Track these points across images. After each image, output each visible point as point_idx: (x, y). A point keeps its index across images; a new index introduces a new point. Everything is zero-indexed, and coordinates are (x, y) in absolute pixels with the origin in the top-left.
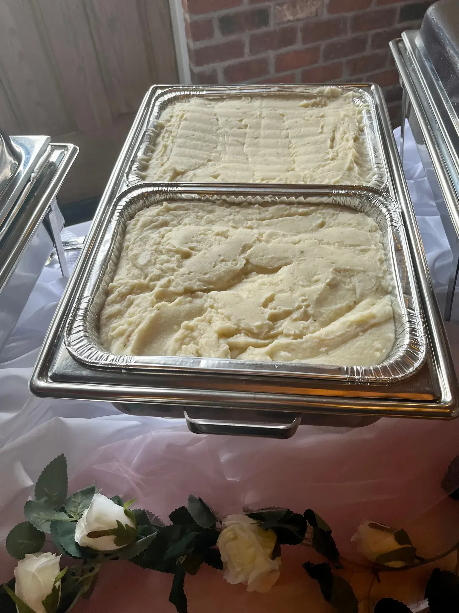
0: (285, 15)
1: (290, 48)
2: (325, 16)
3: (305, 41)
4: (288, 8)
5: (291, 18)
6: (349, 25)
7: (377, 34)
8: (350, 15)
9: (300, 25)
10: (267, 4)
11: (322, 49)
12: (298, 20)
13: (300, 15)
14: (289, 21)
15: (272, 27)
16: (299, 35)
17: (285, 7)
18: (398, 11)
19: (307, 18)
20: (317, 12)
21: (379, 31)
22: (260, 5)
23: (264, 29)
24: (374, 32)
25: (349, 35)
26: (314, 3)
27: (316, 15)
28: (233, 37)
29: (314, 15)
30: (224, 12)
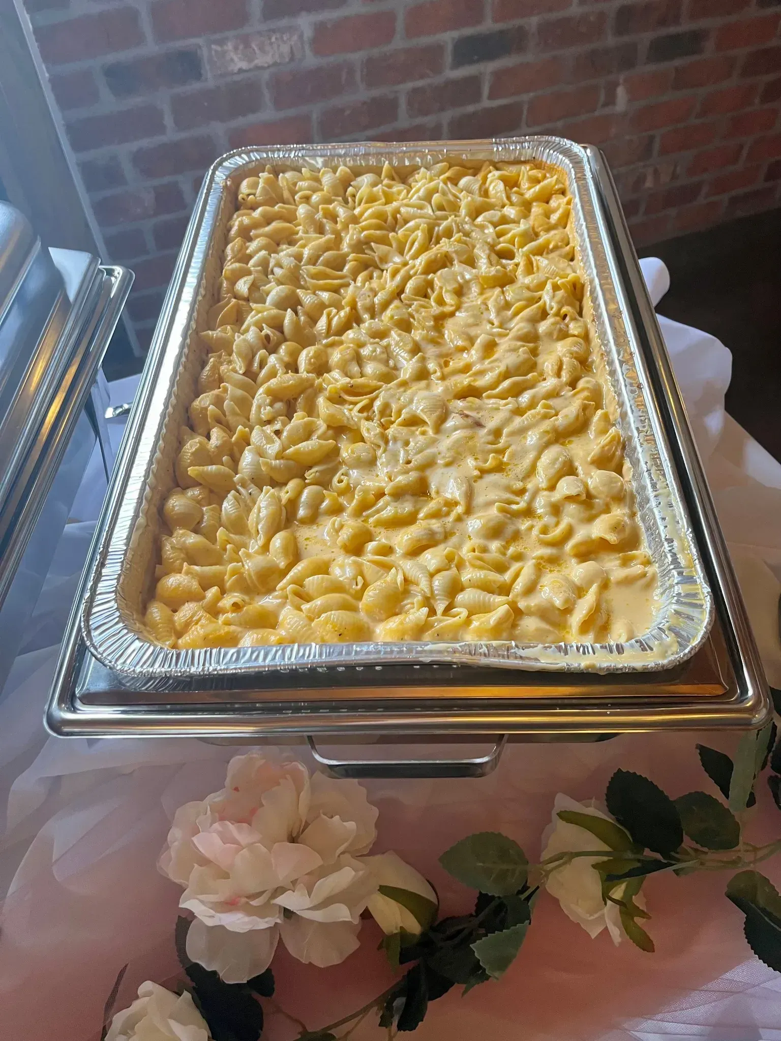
0: (232, 60)
1: (252, 118)
2: (311, 61)
3: (278, 104)
4: (236, 49)
5: (244, 65)
6: (358, 77)
7: (415, 91)
8: (357, 57)
9: (266, 76)
10: (193, 41)
11: (314, 116)
12: (258, 68)
13: (262, 60)
14: (241, 71)
15: (210, 80)
16: (267, 96)
17: (230, 46)
18: (449, 48)
19: (275, 64)
20: (292, 52)
21: (420, 83)
22: (180, 44)
23: (196, 86)
24: (410, 85)
25: (362, 94)
26: (285, 38)
27: (292, 59)
28: (136, 101)
29: (287, 60)
30: (112, 58)
